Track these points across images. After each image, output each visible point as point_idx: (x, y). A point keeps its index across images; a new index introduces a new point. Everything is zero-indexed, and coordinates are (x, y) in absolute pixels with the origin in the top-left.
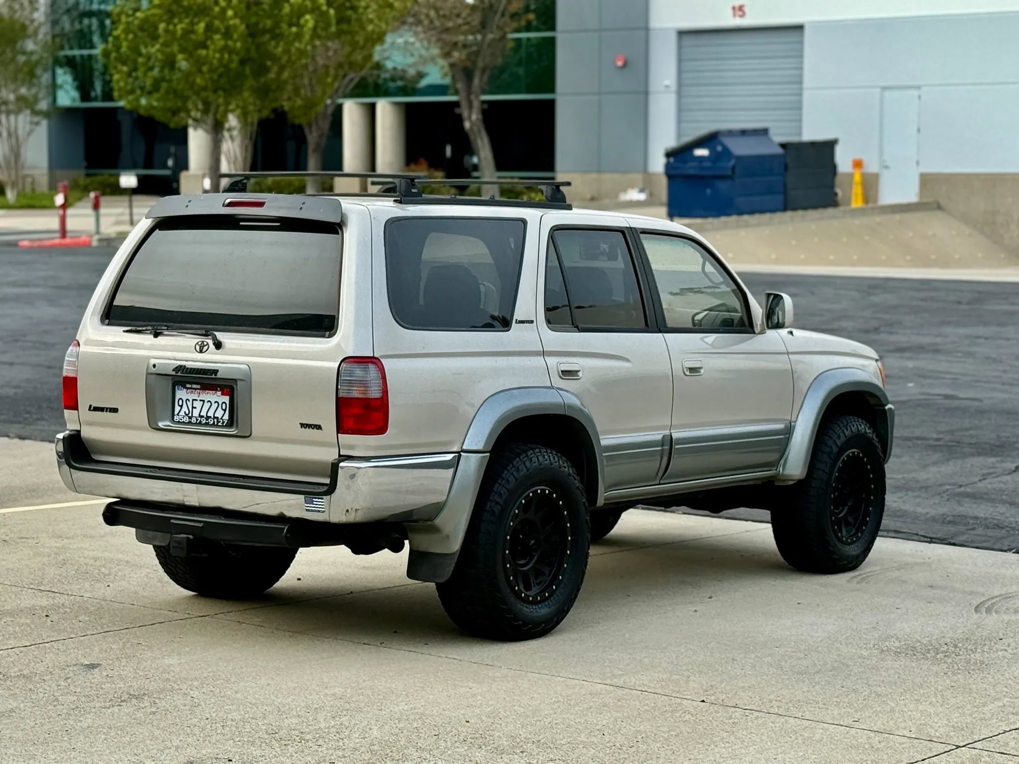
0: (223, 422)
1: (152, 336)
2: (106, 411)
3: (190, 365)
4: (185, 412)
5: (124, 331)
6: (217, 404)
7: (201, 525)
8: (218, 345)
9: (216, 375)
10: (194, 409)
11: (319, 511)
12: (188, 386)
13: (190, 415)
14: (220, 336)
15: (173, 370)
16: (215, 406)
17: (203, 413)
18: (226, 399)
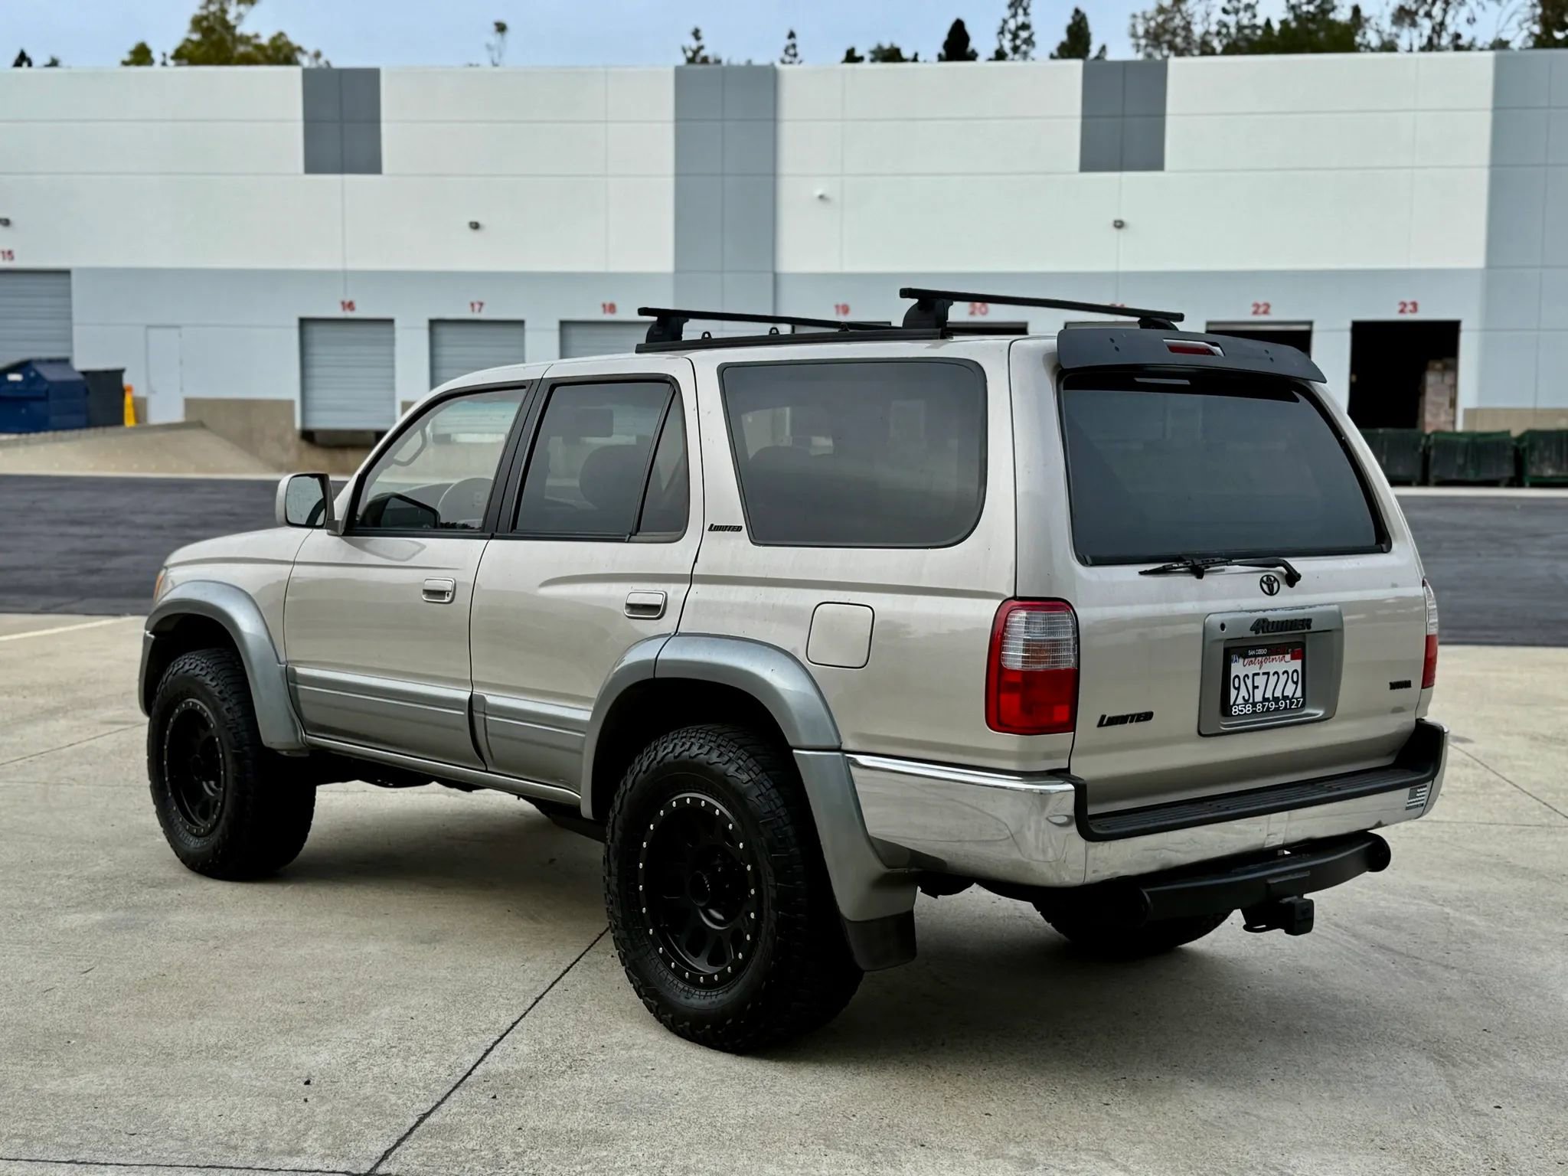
0: (1298, 702)
1: (1193, 578)
2: (1131, 722)
3: (1271, 616)
4: (1244, 697)
5: (1141, 573)
6: (1286, 675)
7: (1307, 874)
8: (1292, 578)
9: (1309, 628)
10: (1256, 690)
11: (1417, 806)
12: (1251, 653)
13: (1251, 701)
14: (1297, 564)
15: (1251, 630)
16: (1283, 678)
17: (1269, 695)
18: (1297, 664)
